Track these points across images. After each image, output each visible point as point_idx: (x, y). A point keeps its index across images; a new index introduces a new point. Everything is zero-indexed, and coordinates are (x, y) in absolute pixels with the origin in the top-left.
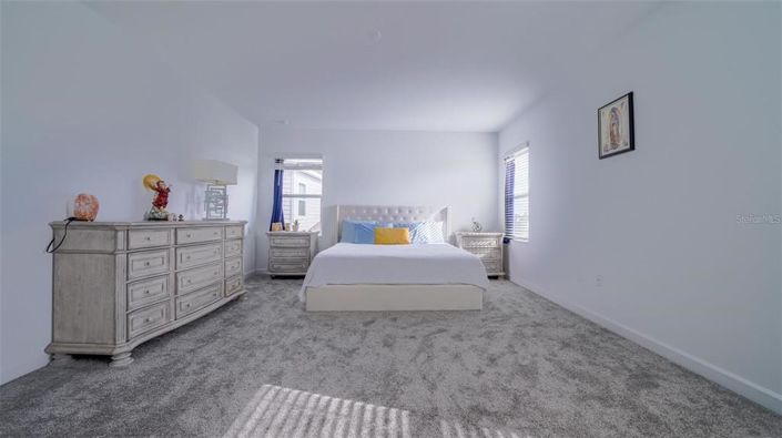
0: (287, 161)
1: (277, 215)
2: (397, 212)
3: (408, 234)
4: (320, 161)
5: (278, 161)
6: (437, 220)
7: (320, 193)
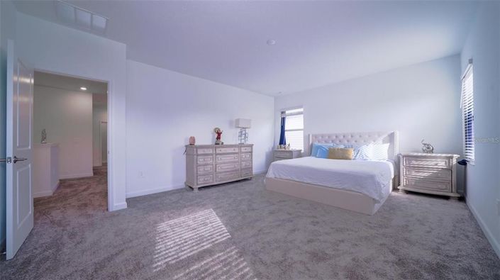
0: (287, 112)
1: (282, 141)
2: (350, 137)
3: (352, 153)
4: (302, 110)
5: (282, 113)
6: (384, 142)
7: (302, 127)
